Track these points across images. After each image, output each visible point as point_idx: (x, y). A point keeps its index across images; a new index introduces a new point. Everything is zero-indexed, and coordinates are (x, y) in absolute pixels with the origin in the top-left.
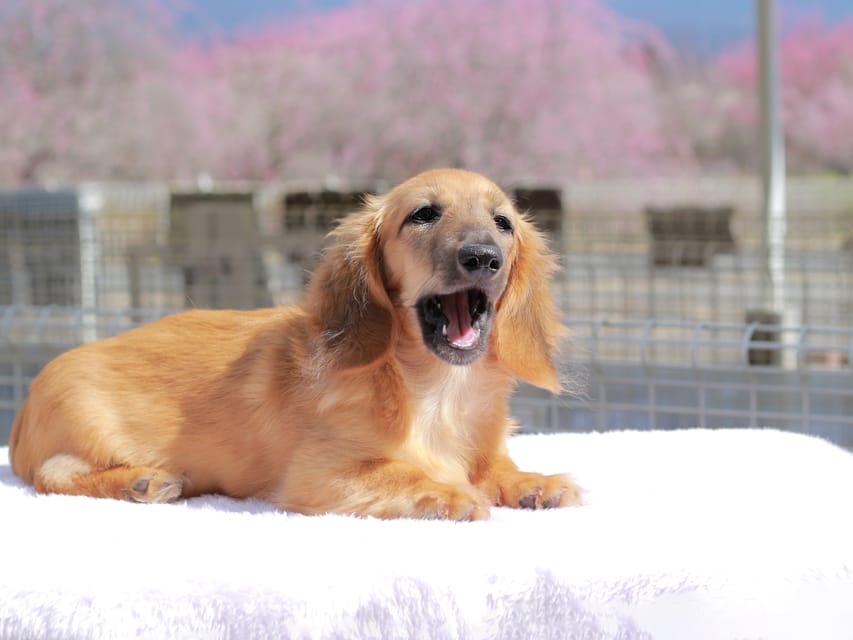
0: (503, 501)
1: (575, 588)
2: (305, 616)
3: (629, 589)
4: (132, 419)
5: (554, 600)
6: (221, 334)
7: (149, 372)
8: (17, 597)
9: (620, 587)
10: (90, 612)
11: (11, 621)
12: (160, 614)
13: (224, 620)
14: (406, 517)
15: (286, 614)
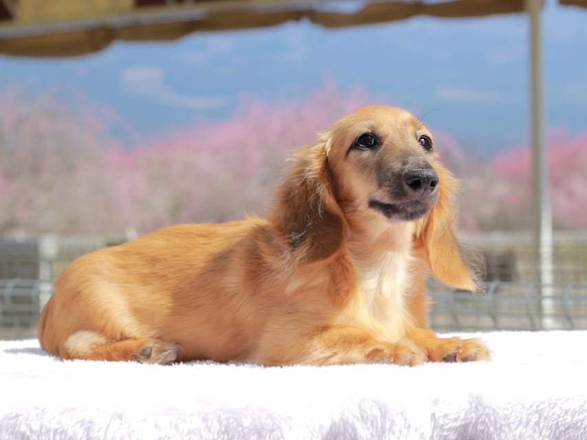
1: (499, 408)
2: (291, 428)
3: (541, 410)
5: (483, 418)
6: (202, 240)
7: (147, 270)
9: (534, 408)
10: (121, 424)
11: (59, 431)
12: (176, 427)
13: (226, 432)
15: (275, 427)
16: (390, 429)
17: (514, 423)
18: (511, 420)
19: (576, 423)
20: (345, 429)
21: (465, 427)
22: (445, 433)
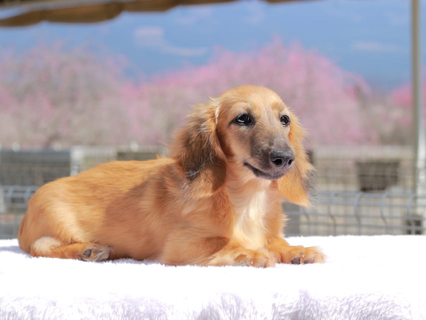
0: (282, 260)
1: (320, 300)
2: (173, 314)
3: (351, 302)
4: (82, 219)
5: (309, 307)
6: (128, 173)
7: (90, 194)
8: (15, 300)
9: (346, 301)
10: (55, 309)
11: (12, 313)
12: (93, 312)
13: (128, 315)
14: (229, 265)
15: (162, 312)
16: (243, 315)
17: (331, 311)
18: (329, 309)
19: (375, 311)
20: (211, 314)
21: (297, 313)
22: (282, 318)
